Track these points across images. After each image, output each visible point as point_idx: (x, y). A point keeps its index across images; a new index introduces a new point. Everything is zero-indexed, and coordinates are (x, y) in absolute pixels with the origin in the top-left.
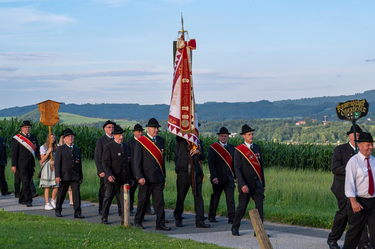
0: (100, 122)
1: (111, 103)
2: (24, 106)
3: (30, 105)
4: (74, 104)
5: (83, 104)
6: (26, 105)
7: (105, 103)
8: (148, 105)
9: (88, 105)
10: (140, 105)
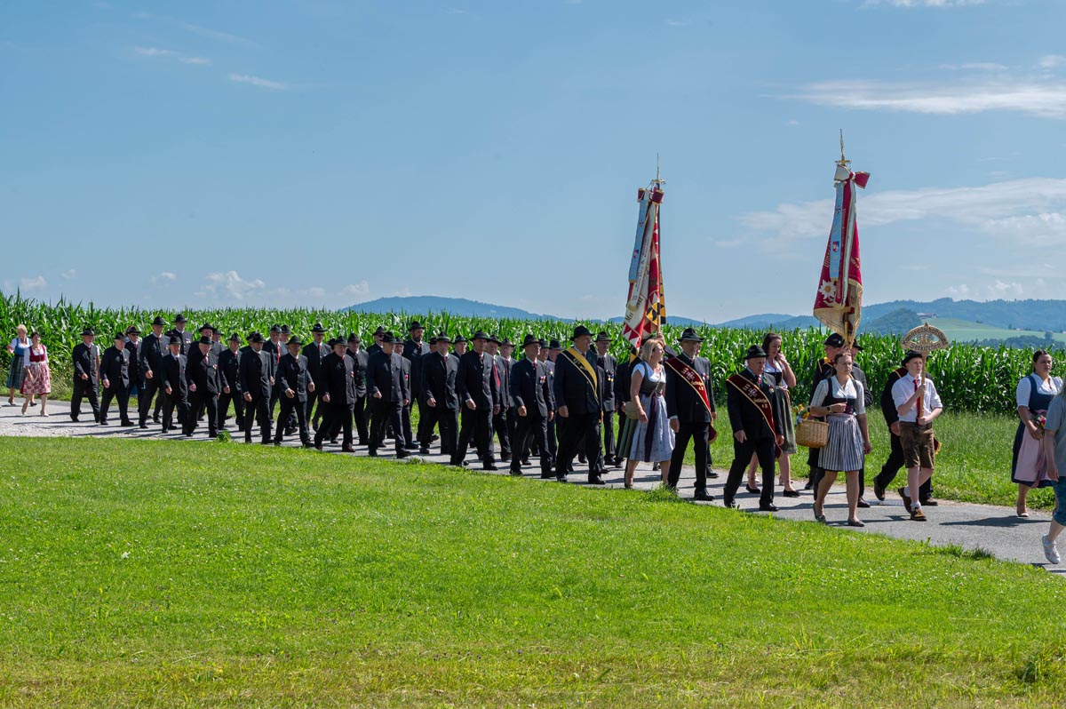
0: (1022, 337)
1: (1046, 300)
4: (971, 301)
5: (990, 302)
7: (1035, 299)
9: (1000, 302)
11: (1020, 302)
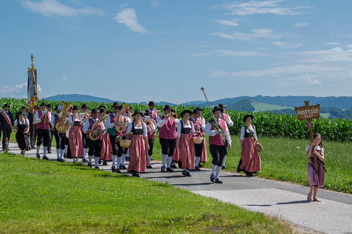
1: (295, 96)
2: (233, 97)
3: (237, 97)
4: (269, 97)
5: (275, 97)
6: (235, 97)
7: (291, 96)
8: (322, 97)
9: (279, 97)
10: (316, 97)
11: (286, 96)
